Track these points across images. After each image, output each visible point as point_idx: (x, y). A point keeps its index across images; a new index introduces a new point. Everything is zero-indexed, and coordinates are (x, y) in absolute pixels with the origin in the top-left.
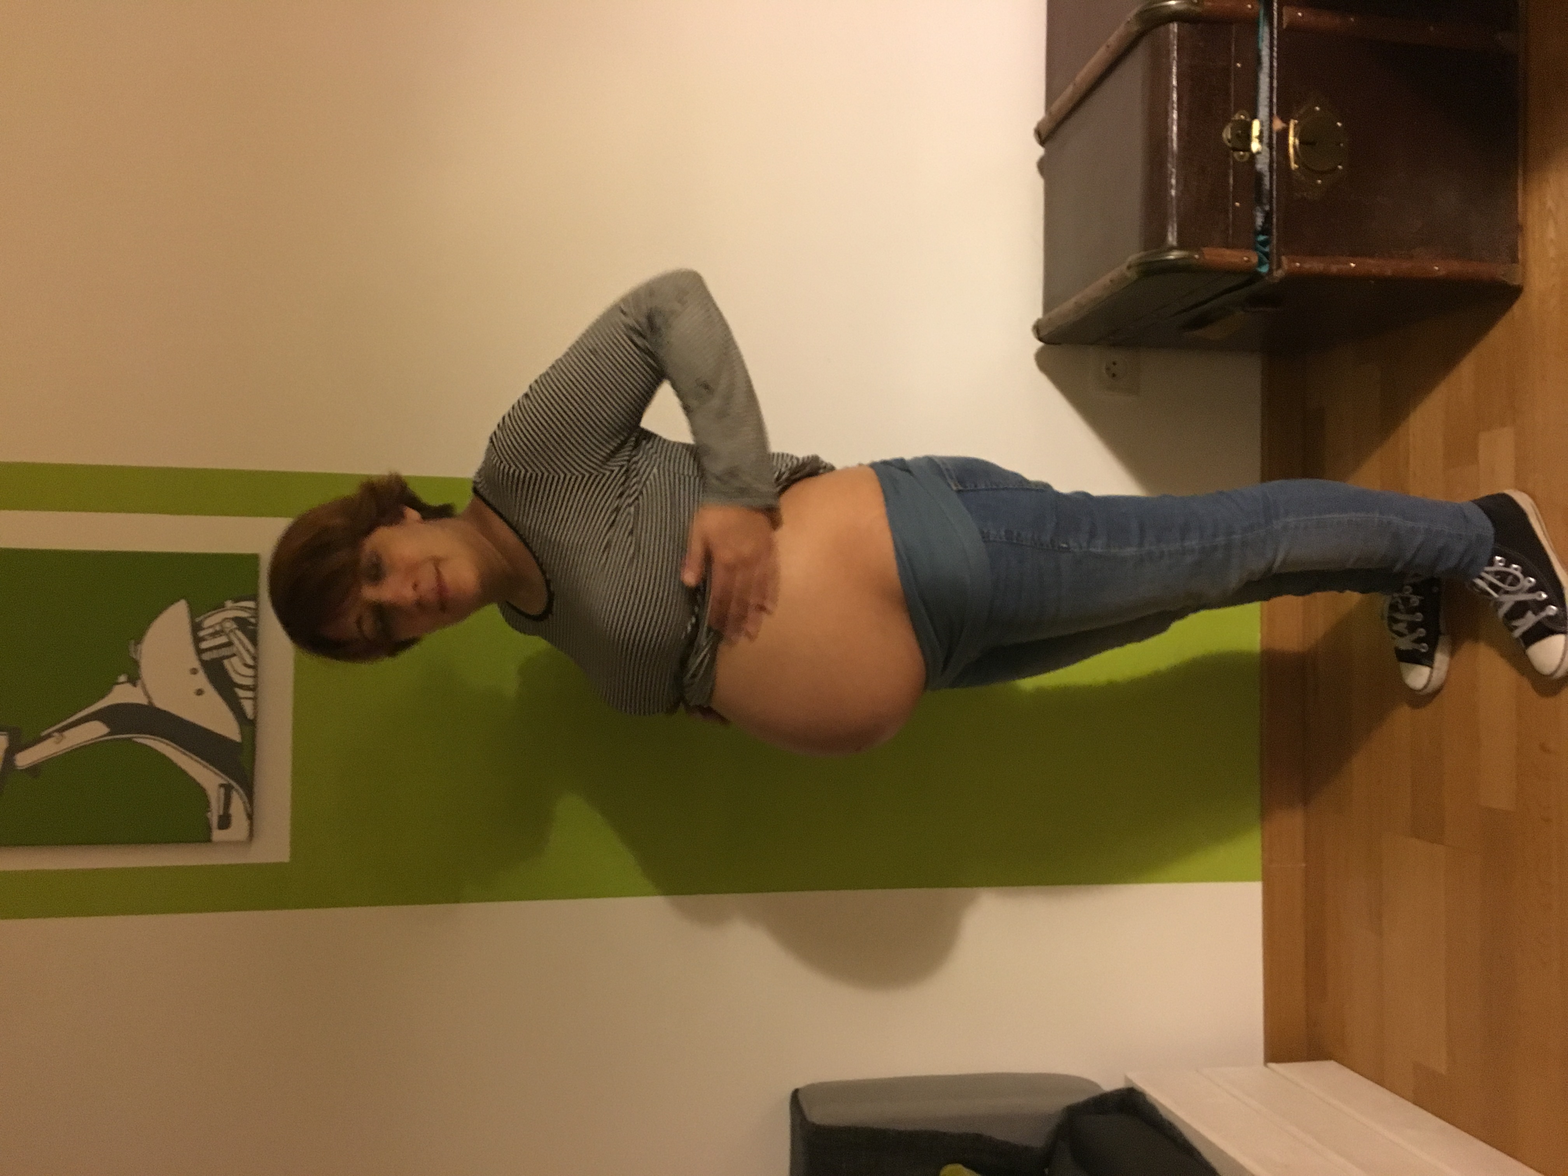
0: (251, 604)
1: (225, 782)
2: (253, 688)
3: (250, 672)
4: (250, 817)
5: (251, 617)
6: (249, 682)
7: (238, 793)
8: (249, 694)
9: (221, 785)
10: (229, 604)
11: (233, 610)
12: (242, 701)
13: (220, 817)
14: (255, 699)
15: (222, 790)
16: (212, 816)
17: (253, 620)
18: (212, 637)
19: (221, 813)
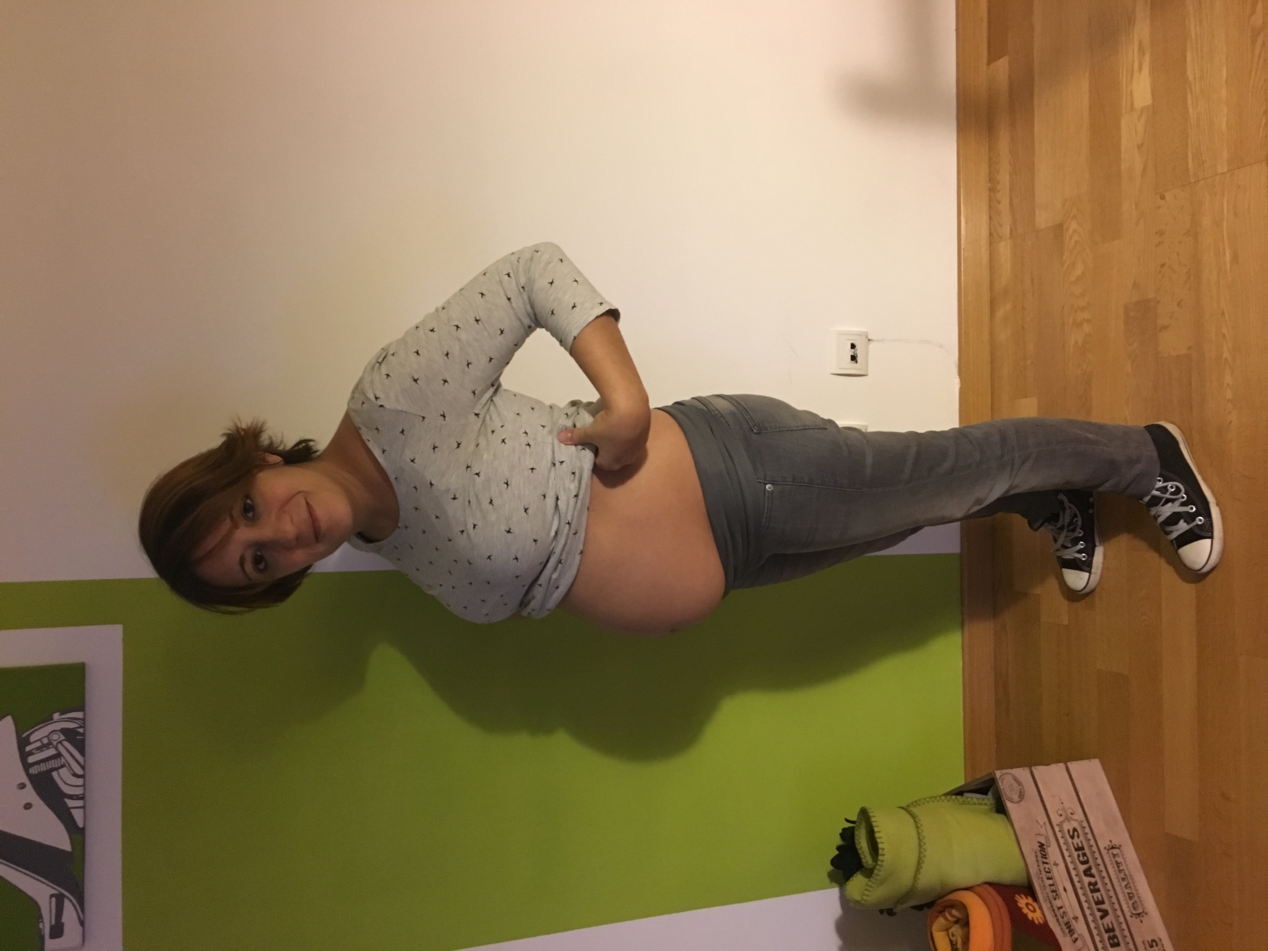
0: (79, 715)
1: (57, 892)
2: (82, 797)
3: (80, 781)
4: (82, 923)
5: (80, 727)
6: (79, 791)
7: (70, 901)
8: (80, 803)
9: (52, 896)
10: (56, 716)
11: (60, 722)
12: (72, 810)
13: (52, 928)
14: (83, 807)
15: (54, 899)
16: (44, 926)
17: (81, 730)
18: (39, 751)
19: (53, 923)
